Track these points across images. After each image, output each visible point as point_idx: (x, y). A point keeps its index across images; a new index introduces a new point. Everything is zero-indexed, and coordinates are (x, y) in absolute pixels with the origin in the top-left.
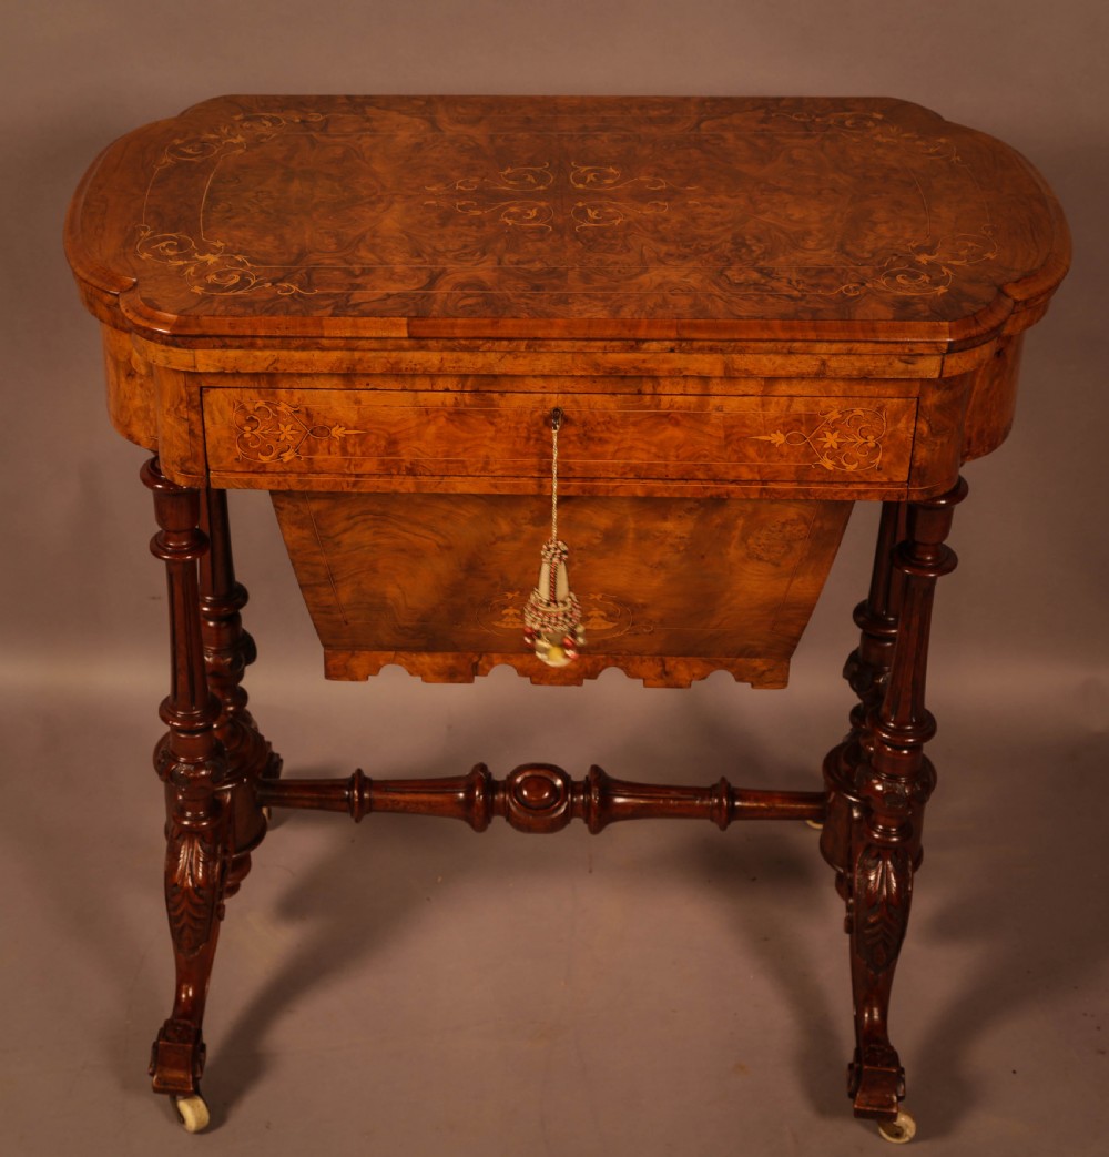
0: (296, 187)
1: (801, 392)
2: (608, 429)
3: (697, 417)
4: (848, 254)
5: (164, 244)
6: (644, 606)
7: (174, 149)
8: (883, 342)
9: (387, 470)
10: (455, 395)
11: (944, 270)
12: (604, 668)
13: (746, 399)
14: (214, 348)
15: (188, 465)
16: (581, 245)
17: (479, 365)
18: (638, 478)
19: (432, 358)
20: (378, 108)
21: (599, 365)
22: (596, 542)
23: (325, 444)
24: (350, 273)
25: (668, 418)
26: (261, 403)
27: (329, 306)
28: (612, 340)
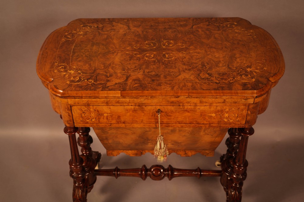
0: (95, 48)
1: (219, 105)
2: (172, 113)
3: (194, 111)
4: (230, 68)
5: (61, 67)
6: (181, 143)
7: (66, 36)
8: (240, 96)
9: (118, 123)
10: (134, 107)
11: (254, 73)
12: (171, 153)
13: (206, 107)
14: (72, 98)
15: (69, 122)
16: (164, 66)
17: (139, 101)
18: (179, 123)
19: (127, 100)
20: (116, 22)
21: (169, 101)
22: (169, 132)
23: (102, 117)
24: (107, 76)
25: (187, 111)
26: (86, 109)
27: (101, 87)
28: (172, 96)
